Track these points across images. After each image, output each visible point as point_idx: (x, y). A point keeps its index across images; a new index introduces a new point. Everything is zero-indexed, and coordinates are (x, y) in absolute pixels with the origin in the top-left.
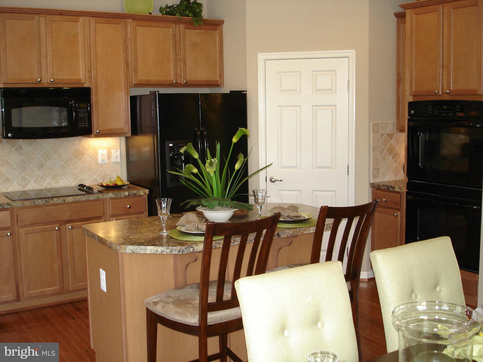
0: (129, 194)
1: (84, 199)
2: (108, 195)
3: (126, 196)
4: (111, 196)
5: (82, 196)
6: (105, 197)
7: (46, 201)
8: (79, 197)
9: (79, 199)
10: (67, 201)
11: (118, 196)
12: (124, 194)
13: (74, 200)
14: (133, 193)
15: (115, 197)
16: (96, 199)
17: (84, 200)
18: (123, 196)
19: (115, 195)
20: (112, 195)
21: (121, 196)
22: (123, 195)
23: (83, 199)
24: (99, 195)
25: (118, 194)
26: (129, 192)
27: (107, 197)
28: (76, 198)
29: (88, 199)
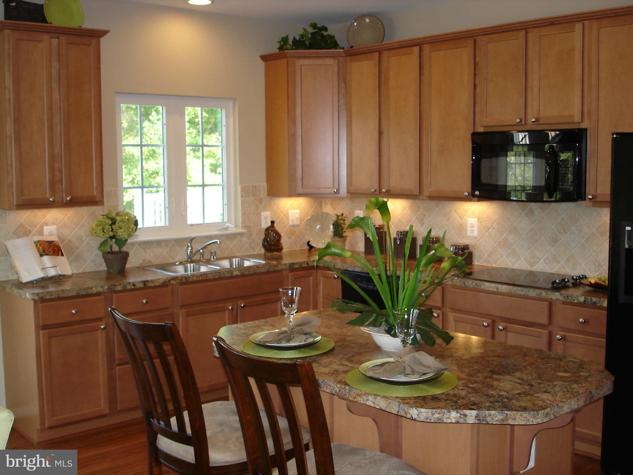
0: (584, 301)
1: (522, 292)
2: (554, 294)
3: (581, 303)
4: (559, 298)
5: (519, 288)
6: (550, 297)
7: (477, 284)
8: (515, 288)
9: (515, 291)
10: (500, 290)
11: (568, 301)
12: (578, 299)
13: (509, 291)
14: (592, 300)
15: (564, 300)
16: (538, 296)
17: (522, 294)
18: (575, 302)
19: (564, 296)
20: (560, 296)
21: (573, 301)
22: (575, 299)
23: (520, 292)
24: (542, 292)
25: (569, 298)
26: (585, 298)
27: (553, 298)
28: (512, 289)
29: (527, 295)
